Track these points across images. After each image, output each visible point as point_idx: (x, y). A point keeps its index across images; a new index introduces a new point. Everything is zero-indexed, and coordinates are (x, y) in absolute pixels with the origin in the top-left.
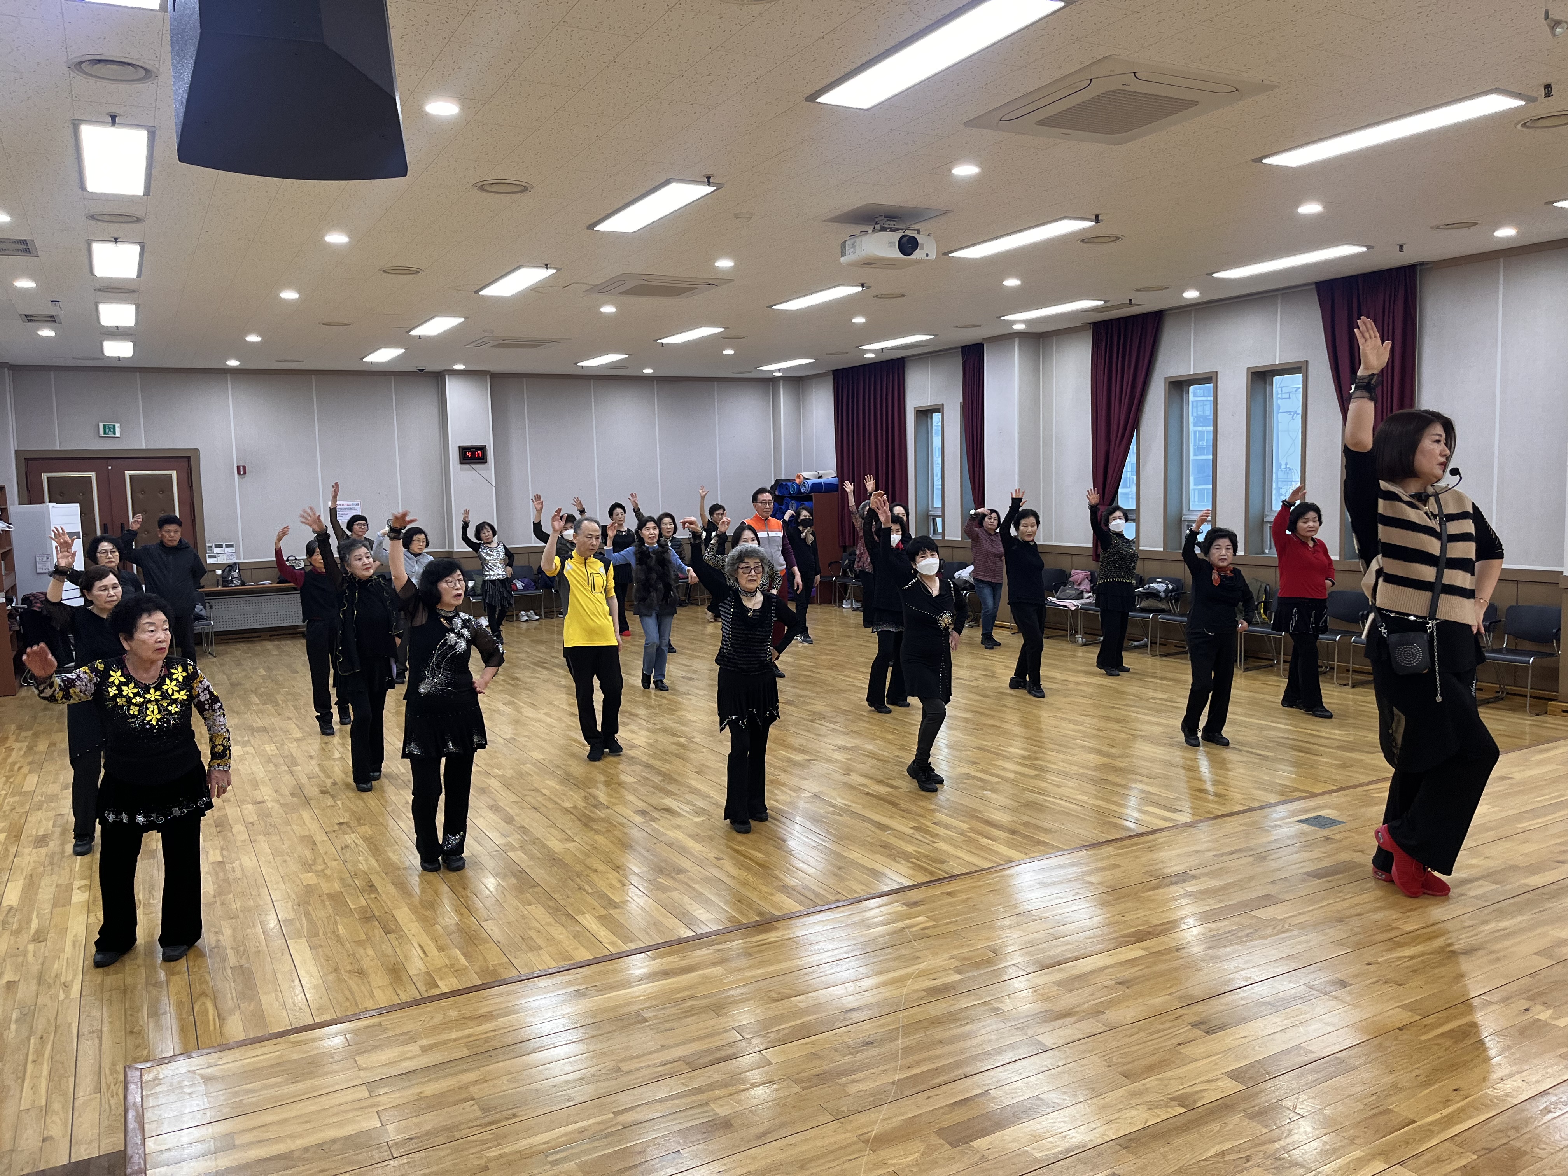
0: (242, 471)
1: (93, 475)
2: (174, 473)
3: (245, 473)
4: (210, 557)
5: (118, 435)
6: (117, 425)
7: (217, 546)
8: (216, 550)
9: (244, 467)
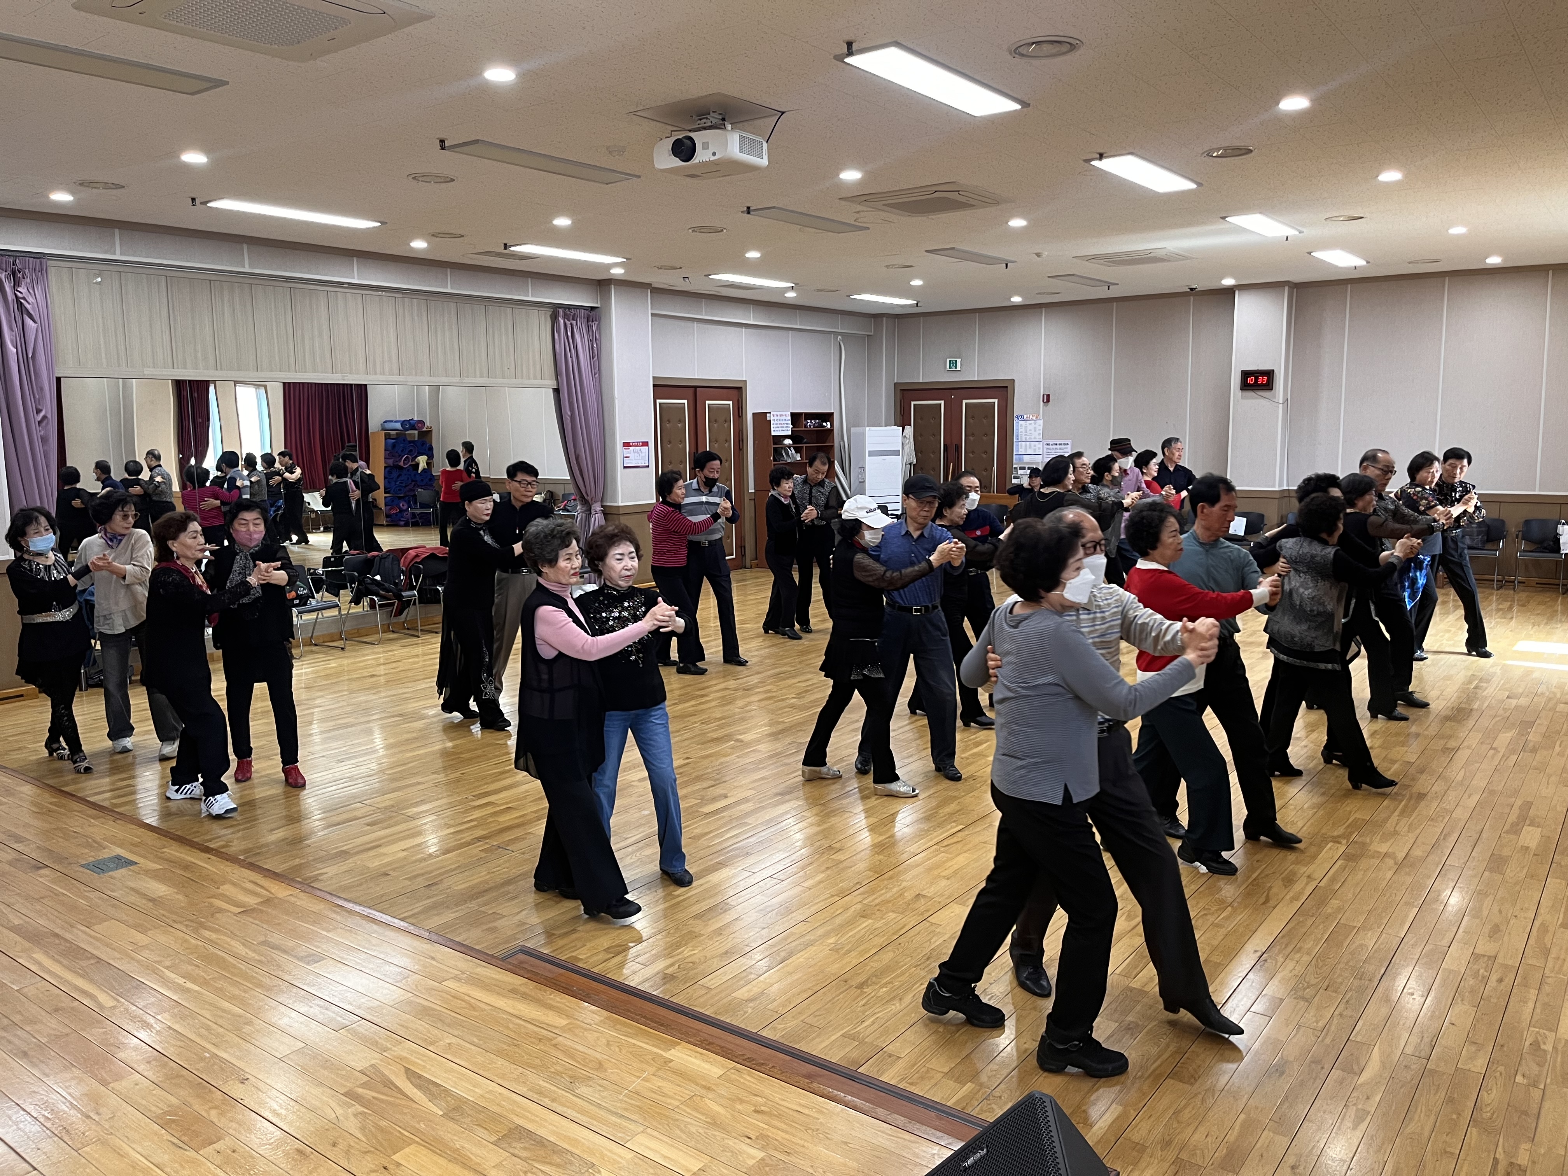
0: (1047, 399)
1: (942, 402)
2: (996, 401)
3: (1048, 401)
4: (1015, 477)
5: (958, 368)
6: (959, 360)
7: (1021, 468)
8: (1021, 472)
9: (1048, 396)
